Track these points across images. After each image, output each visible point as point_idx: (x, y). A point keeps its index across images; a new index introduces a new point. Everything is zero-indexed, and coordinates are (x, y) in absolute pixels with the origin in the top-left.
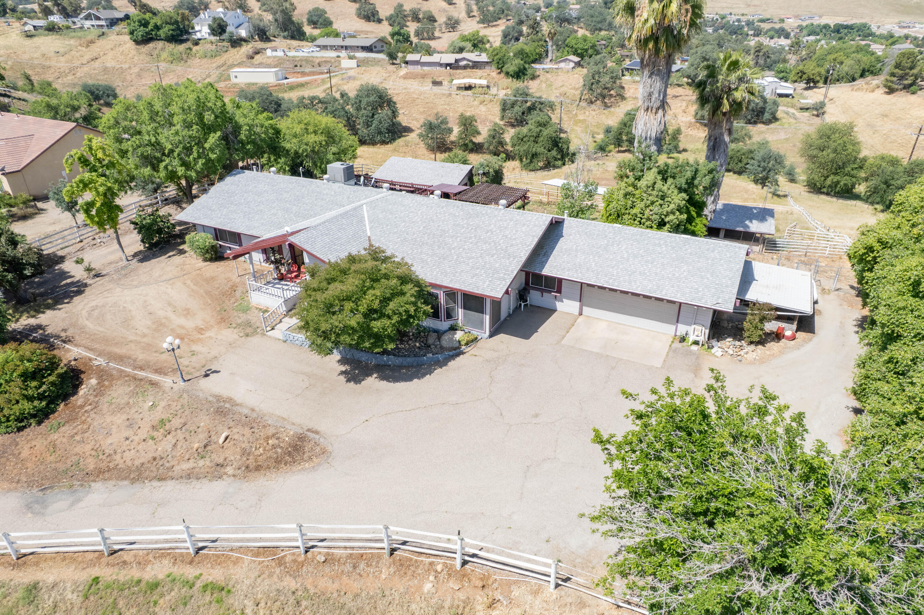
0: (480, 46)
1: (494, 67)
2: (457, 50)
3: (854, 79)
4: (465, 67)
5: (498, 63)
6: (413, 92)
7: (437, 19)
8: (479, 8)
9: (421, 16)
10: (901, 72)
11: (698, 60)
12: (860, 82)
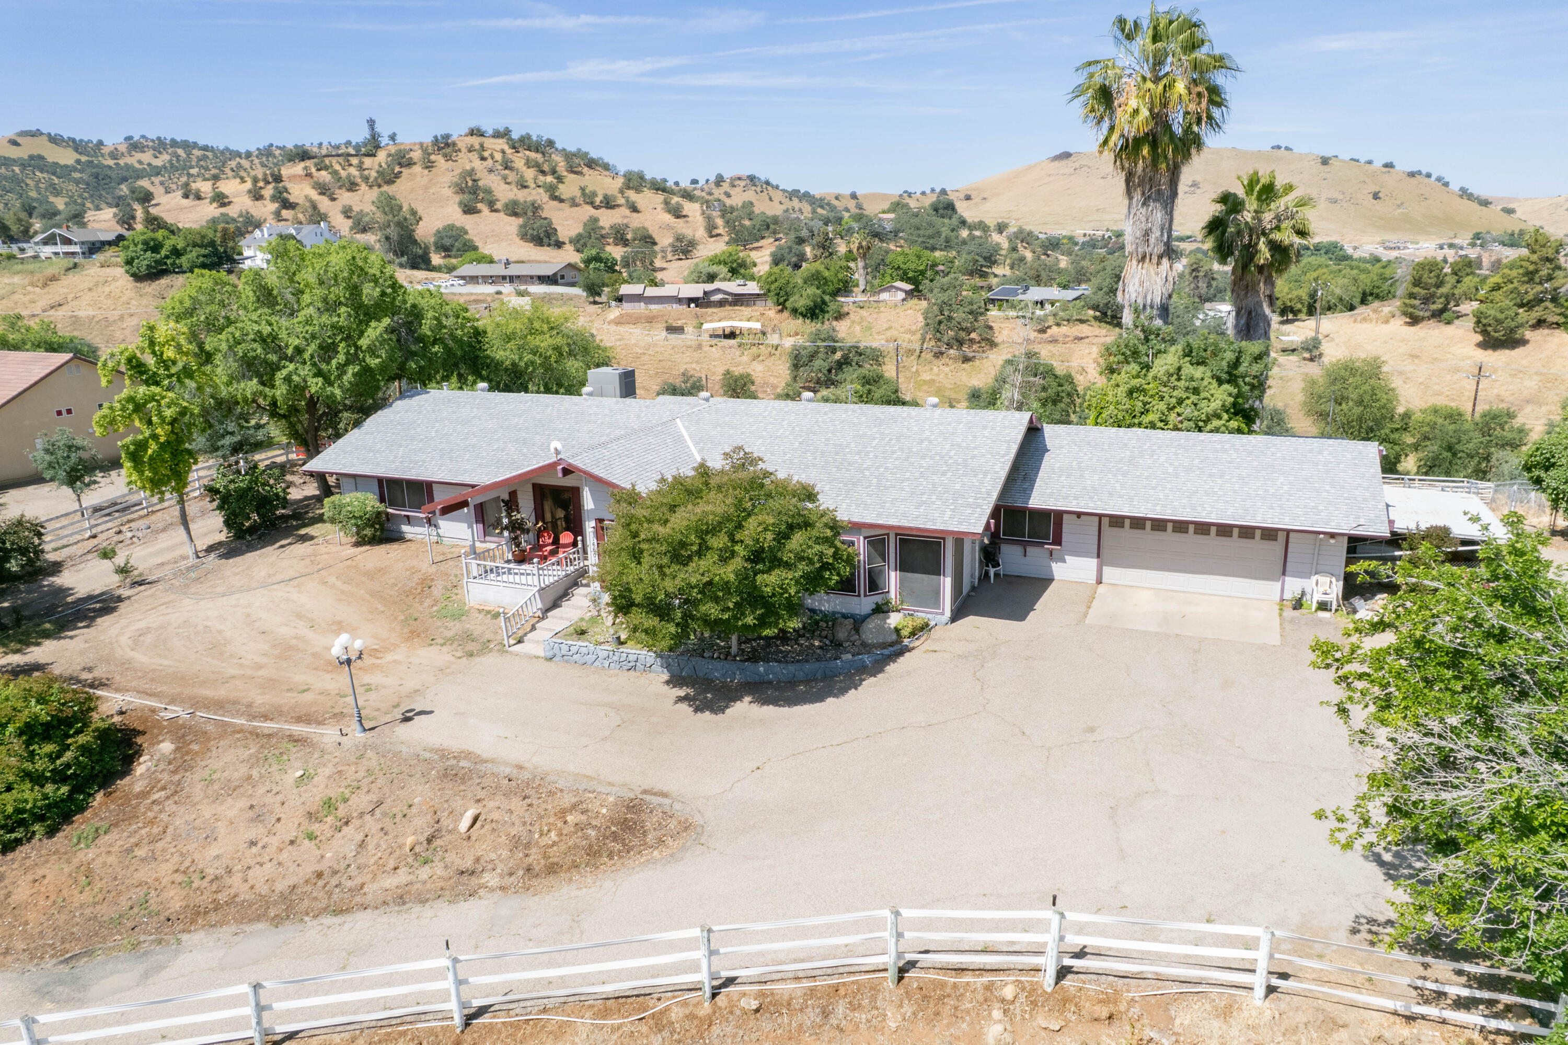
0: (742, 271)
1: (770, 303)
2: (704, 277)
3: (1352, 308)
4: (721, 303)
5: (778, 294)
6: (636, 345)
7: (657, 240)
8: (728, 222)
9: (629, 237)
10: (1423, 292)
11: (1108, 280)
12: (1361, 310)
